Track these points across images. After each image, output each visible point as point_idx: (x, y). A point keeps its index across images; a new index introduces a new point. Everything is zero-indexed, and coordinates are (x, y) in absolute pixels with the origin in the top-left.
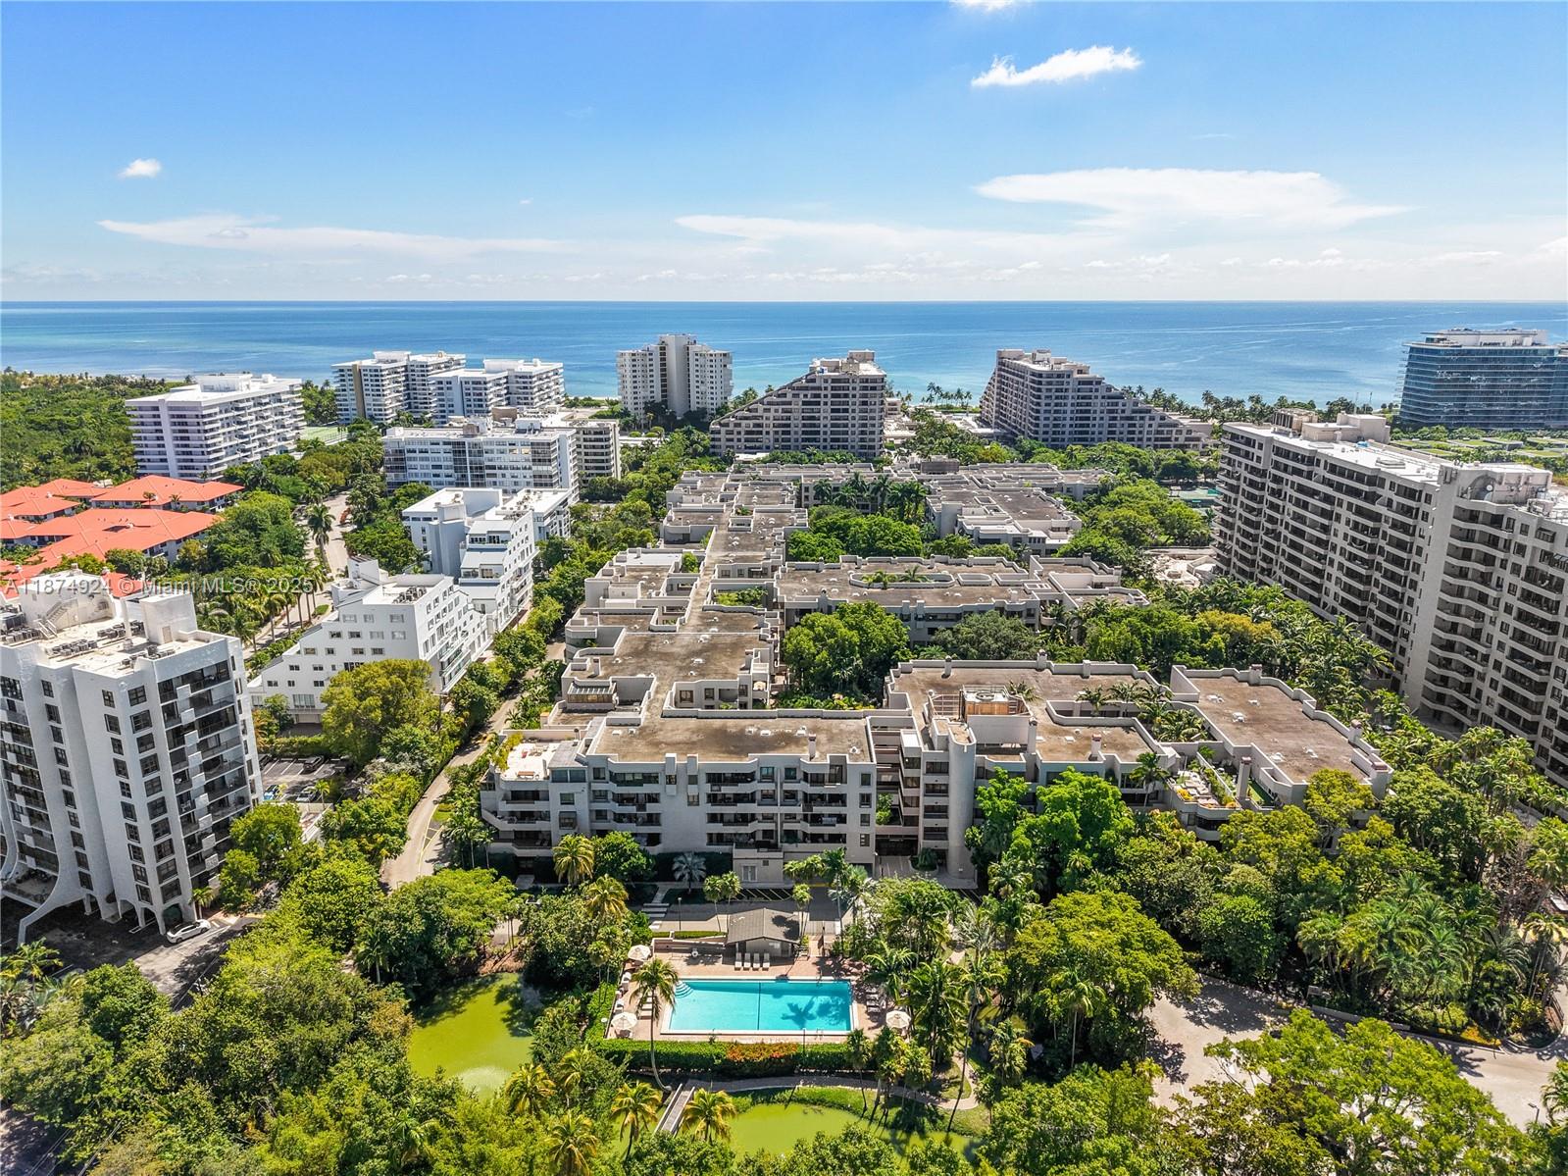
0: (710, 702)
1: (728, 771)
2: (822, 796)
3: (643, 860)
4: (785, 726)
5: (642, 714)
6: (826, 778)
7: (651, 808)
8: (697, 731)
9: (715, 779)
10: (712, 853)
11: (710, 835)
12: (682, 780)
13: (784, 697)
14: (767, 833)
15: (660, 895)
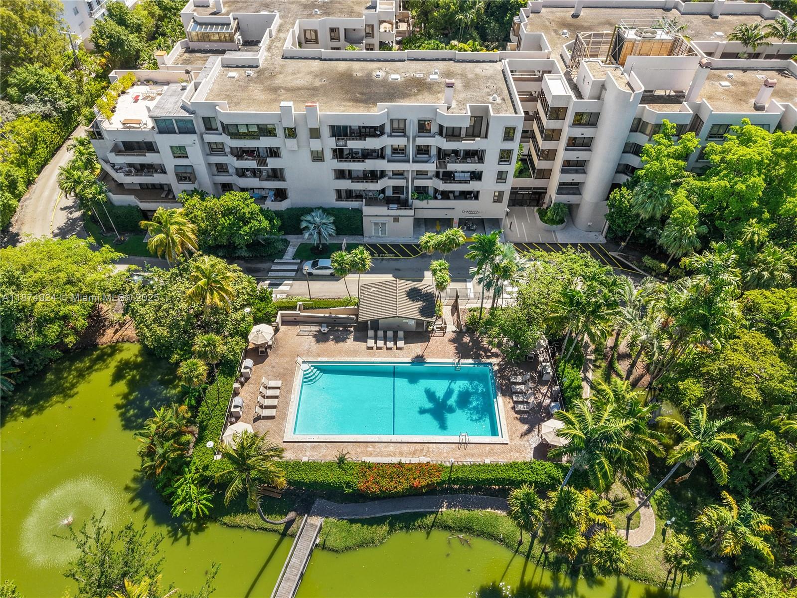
0: (335, 44)
1: (355, 124)
2: (456, 152)
3: (266, 224)
4: (416, 70)
5: (261, 55)
6: (463, 132)
7: (272, 163)
8: (320, 75)
9: (340, 132)
10: (342, 209)
11: (339, 192)
12: (303, 133)
13: (407, 41)
14: (396, 189)
15: (291, 251)
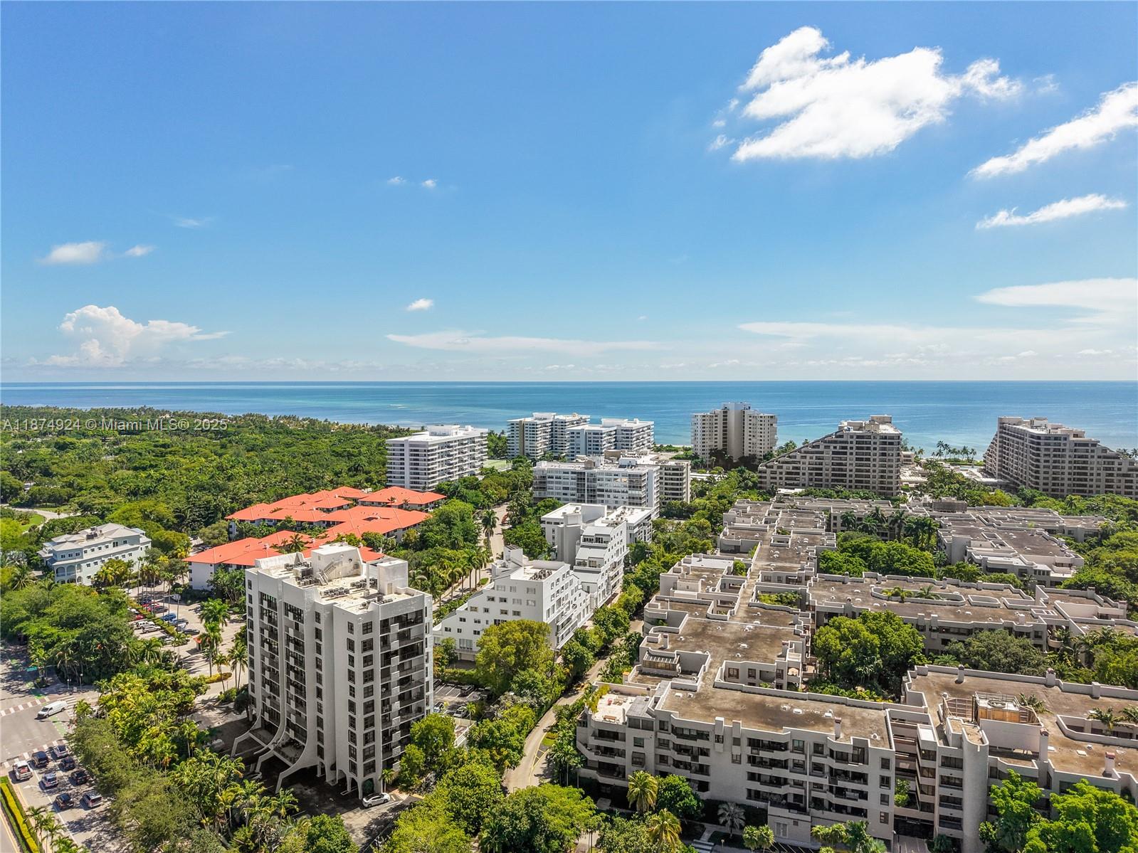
0: (752, 680)
1: (766, 739)
2: (846, 773)
3: (694, 802)
4: (815, 708)
5: (698, 683)
6: (850, 757)
7: (702, 760)
8: (741, 702)
9: (755, 743)
10: (749, 806)
11: (749, 791)
12: (728, 741)
13: (813, 683)
14: (798, 797)
15: (707, 835)
